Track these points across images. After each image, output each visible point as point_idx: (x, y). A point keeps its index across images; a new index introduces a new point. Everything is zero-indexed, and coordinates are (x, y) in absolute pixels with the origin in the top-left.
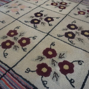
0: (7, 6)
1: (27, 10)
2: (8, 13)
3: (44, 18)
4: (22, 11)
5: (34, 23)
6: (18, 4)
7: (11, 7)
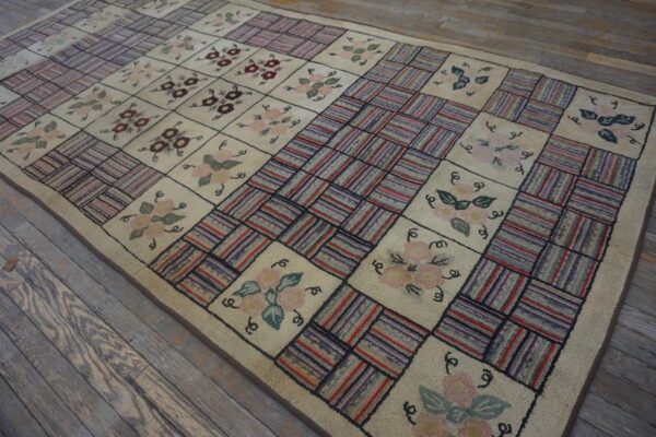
0: (295, 123)
1: (248, 119)
2: (286, 105)
3: (218, 104)
4: (257, 113)
5: (236, 92)
6: (270, 136)
7: (283, 122)
